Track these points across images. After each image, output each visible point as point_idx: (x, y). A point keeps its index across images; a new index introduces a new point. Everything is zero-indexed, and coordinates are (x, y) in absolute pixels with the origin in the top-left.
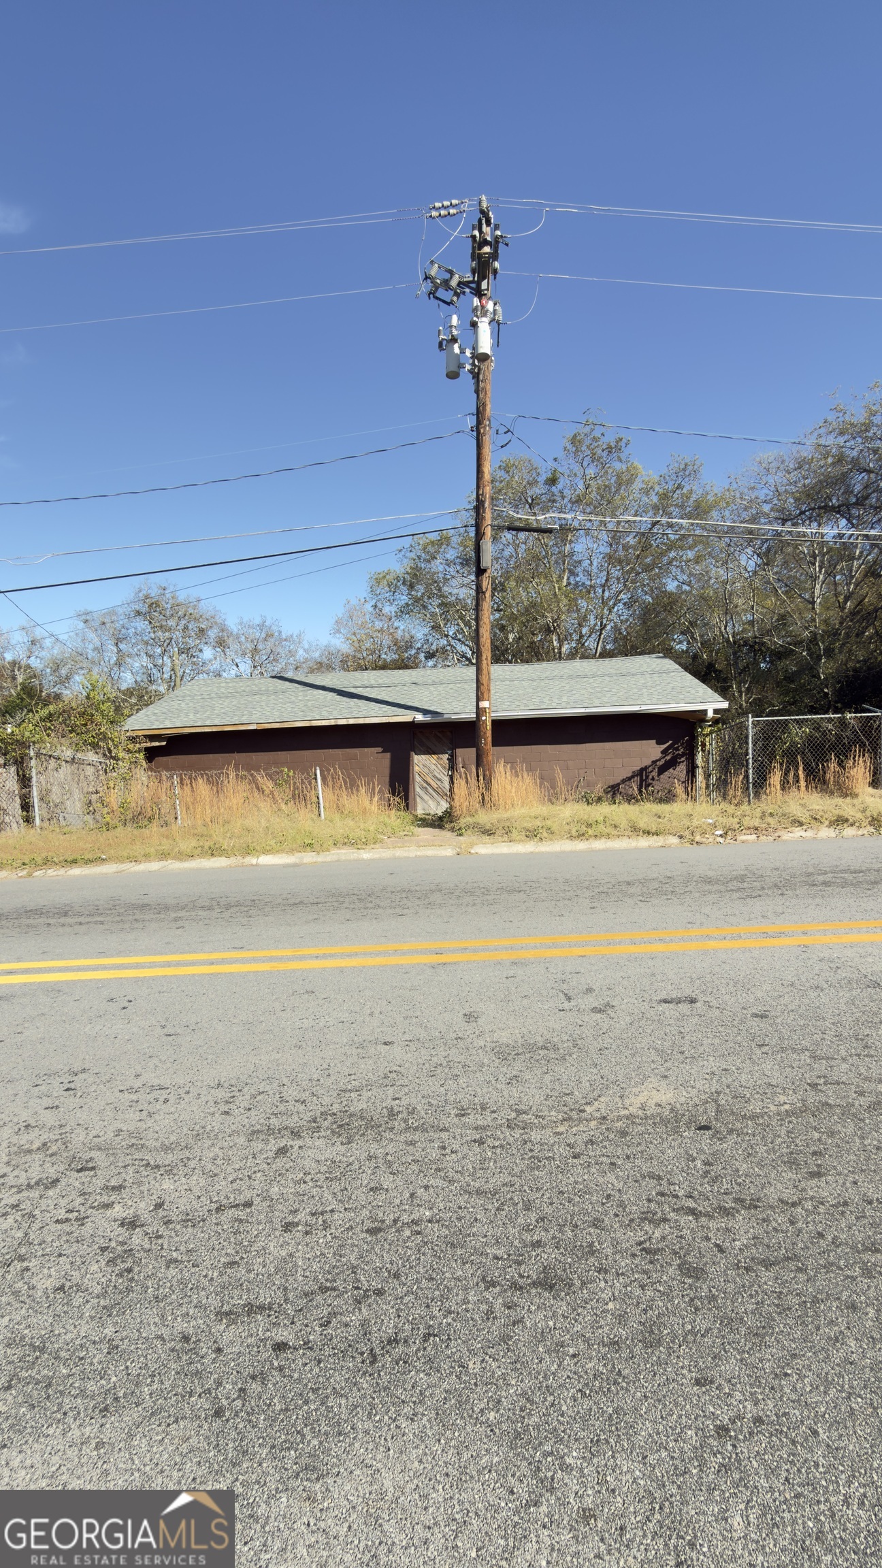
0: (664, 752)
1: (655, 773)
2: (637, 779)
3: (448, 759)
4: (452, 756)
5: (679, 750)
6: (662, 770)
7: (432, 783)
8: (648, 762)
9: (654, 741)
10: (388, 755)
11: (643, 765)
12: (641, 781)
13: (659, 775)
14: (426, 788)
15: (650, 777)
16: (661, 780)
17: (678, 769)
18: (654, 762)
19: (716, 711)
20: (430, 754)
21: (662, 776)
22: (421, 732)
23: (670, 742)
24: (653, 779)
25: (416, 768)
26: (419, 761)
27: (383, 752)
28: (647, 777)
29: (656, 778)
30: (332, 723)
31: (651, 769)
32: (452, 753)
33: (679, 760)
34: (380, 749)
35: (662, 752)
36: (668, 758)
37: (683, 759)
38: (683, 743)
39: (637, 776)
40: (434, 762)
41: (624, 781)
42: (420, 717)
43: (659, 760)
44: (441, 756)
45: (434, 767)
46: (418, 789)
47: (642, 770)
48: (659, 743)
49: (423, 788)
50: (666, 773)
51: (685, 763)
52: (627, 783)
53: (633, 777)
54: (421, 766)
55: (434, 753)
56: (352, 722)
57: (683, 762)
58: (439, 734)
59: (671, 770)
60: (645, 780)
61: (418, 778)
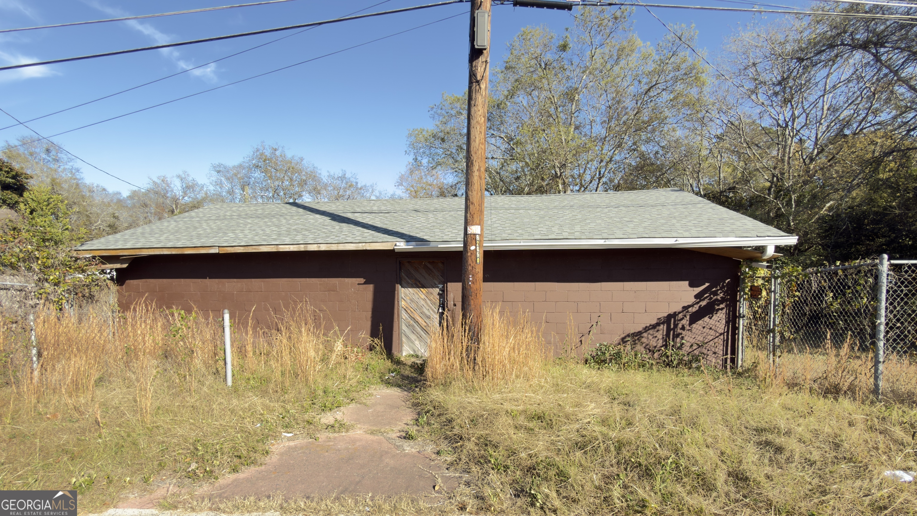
0: (699, 296)
1: (685, 322)
2: (663, 328)
3: (439, 294)
4: (443, 291)
5: (717, 295)
6: (695, 318)
7: (420, 320)
8: (679, 309)
9: (687, 282)
10: (371, 287)
11: (671, 311)
12: (669, 330)
13: (690, 324)
14: (413, 326)
15: (680, 326)
16: (694, 330)
17: (715, 317)
18: (685, 308)
19: (778, 249)
20: (419, 287)
21: (694, 326)
22: (409, 262)
23: (707, 284)
24: (683, 328)
25: (403, 303)
26: (406, 295)
27: (365, 283)
28: (676, 326)
29: (687, 327)
30: (302, 248)
31: (681, 316)
32: (443, 287)
33: (717, 307)
34: (362, 280)
35: (696, 297)
36: (703, 303)
37: (722, 306)
38: (723, 287)
39: (663, 323)
40: (423, 297)
41: (646, 329)
42: (401, 245)
43: (692, 306)
44: (431, 290)
45: (423, 302)
46: (404, 327)
47: (670, 317)
48: (691, 285)
49: (409, 326)
50: (700, 322)
51: (724, 311)
52: (651, 332)
53: (658, 324)
54: (409, 301)
55: (423, 287)
56: (323, 248)
57: (722, 309)
58: (429, 265)
59: (706, 319)
60: (674, 329)
61: (404, 315)
